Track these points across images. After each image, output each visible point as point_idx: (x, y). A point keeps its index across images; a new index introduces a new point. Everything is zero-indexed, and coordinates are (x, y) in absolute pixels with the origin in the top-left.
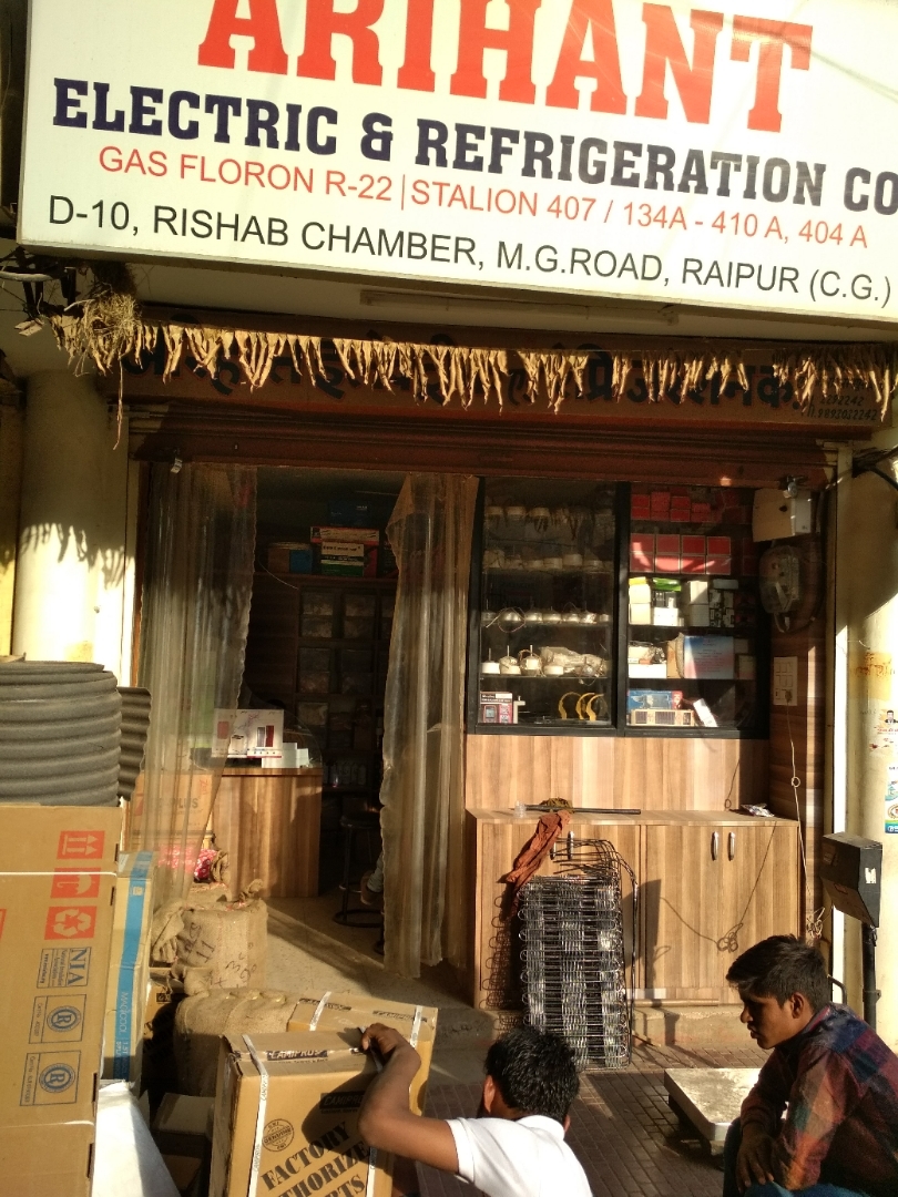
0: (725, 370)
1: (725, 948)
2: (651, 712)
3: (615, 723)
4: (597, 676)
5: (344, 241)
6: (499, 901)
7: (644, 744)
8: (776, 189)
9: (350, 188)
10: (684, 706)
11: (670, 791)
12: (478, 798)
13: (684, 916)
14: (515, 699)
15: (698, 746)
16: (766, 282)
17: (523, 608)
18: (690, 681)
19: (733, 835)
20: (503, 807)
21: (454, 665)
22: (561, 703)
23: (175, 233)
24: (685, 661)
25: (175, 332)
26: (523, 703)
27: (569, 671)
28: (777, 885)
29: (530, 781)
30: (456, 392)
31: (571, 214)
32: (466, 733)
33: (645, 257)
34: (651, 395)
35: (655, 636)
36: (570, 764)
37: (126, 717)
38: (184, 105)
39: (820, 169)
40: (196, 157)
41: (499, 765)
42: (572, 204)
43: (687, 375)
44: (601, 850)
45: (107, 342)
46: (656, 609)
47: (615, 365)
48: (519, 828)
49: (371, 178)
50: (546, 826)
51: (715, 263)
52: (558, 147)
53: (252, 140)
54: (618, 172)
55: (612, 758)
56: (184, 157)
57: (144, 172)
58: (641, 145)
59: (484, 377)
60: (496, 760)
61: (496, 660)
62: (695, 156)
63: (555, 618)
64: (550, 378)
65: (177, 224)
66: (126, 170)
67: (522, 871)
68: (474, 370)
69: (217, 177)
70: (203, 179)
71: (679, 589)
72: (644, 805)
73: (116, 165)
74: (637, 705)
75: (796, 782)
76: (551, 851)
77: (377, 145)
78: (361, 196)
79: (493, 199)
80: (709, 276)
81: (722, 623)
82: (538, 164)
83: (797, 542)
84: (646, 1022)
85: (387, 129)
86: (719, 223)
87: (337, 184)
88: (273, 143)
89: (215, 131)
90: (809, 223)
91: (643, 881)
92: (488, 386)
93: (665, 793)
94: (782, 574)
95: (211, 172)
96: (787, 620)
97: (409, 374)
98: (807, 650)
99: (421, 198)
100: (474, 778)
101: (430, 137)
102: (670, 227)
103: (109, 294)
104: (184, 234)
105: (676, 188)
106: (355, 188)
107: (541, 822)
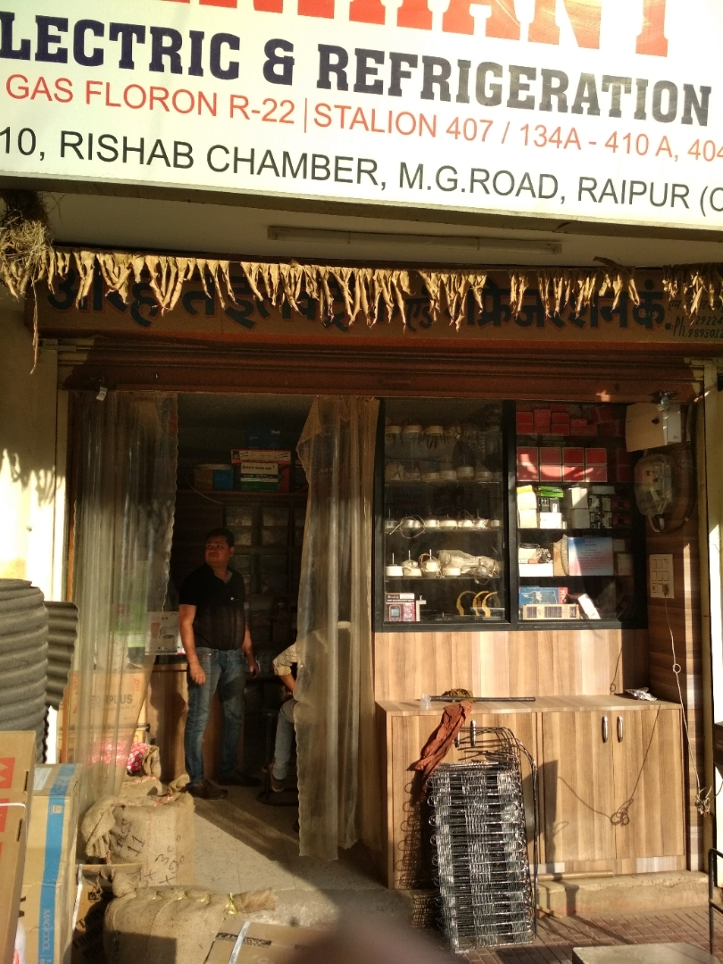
0: (617, 286)
1: (618, 822)
2: (541, 607)
3: (508, 618)
4: (491, 576)
5: (249, 164)
6: (409, 787)
7: (536, 636)
8: (665, 110)
9: (254, 111)
10: (569, 601)
11: (560, 678)
12: (385, 692)
13: (579, 794)
14: (417, 598)
15: (584, 636)
16: (658, 198)
17: (422, 515)
18: (576, 578)
19: (621, 718)
20: (409, 698)
21: (361, 569)
22: (459, 602)
23: (81, 157)
24: (570, 559)
25: (87, 258)
26: (424, 602)
27: (465, 572)
28: (664, 764)
29: (433, 673)
30: (362, 311)
31: (470, 135)
32: (373, 631)
33: (542, 176)
34: (547, 312)
35: (542, 539)
36: (470, 656)
37: (53, 630)
38: (89, 33)
39: (706, 91)
40: (101, 83)
41: (404, 660)
42: (470, 125)
43: (582, 292)
44: (501, 737)
45: (20, 270)
46: (542, 514)
47: (512, 283)
48: (425, 719)
49: (274, 101)
50: (450, 717)
51: (610, 181)
52: (455, 71)
53: (156, 66)
54: (514, 94)
55: (506, 650)
56: (89, 83)
57: (50, 99)
58: (535, 69)
59: (388, 297)
60: (401, 655)
61: (399, 563)
62: (587, 81)
63: (451, 524)
64: (451, 297)
65: (84, 148)
66: (33, 97)
67: (430, 759)
68: (378, 290)
69: (122, 101)
70: (108, 103)
71: (561, 495)
72: (537, 691)
73: (23, 92)
74: (527, 601)
75: (677, 669)
76: (456, 740)
77: (279, 69)
78: (265, 119)
79: (394, 121)
80: (604, 194)
81: (601, 524)
82: (436, 88)
83: (668, 451)
84: (548, 895)
85: (288, 54)
86: (611, 143)
87: (241, 108)
88: (176, 68)
89: (119, 57)
90: (697, 142)
91: (541, 763)
92: (392, 305)
93: (556, 680)
94: (656, 480)
95: (116, 97)
96: (661, 521)
97: (315, 295)
98: (682, 547)
99: (323, 120)
100: (382, 672)
101: (331, 62)
102: (565, 147)
103: (20, 221)
104: (90, 158)
105: (570, 109)
106: (258, 112)
107: (446, 712)
